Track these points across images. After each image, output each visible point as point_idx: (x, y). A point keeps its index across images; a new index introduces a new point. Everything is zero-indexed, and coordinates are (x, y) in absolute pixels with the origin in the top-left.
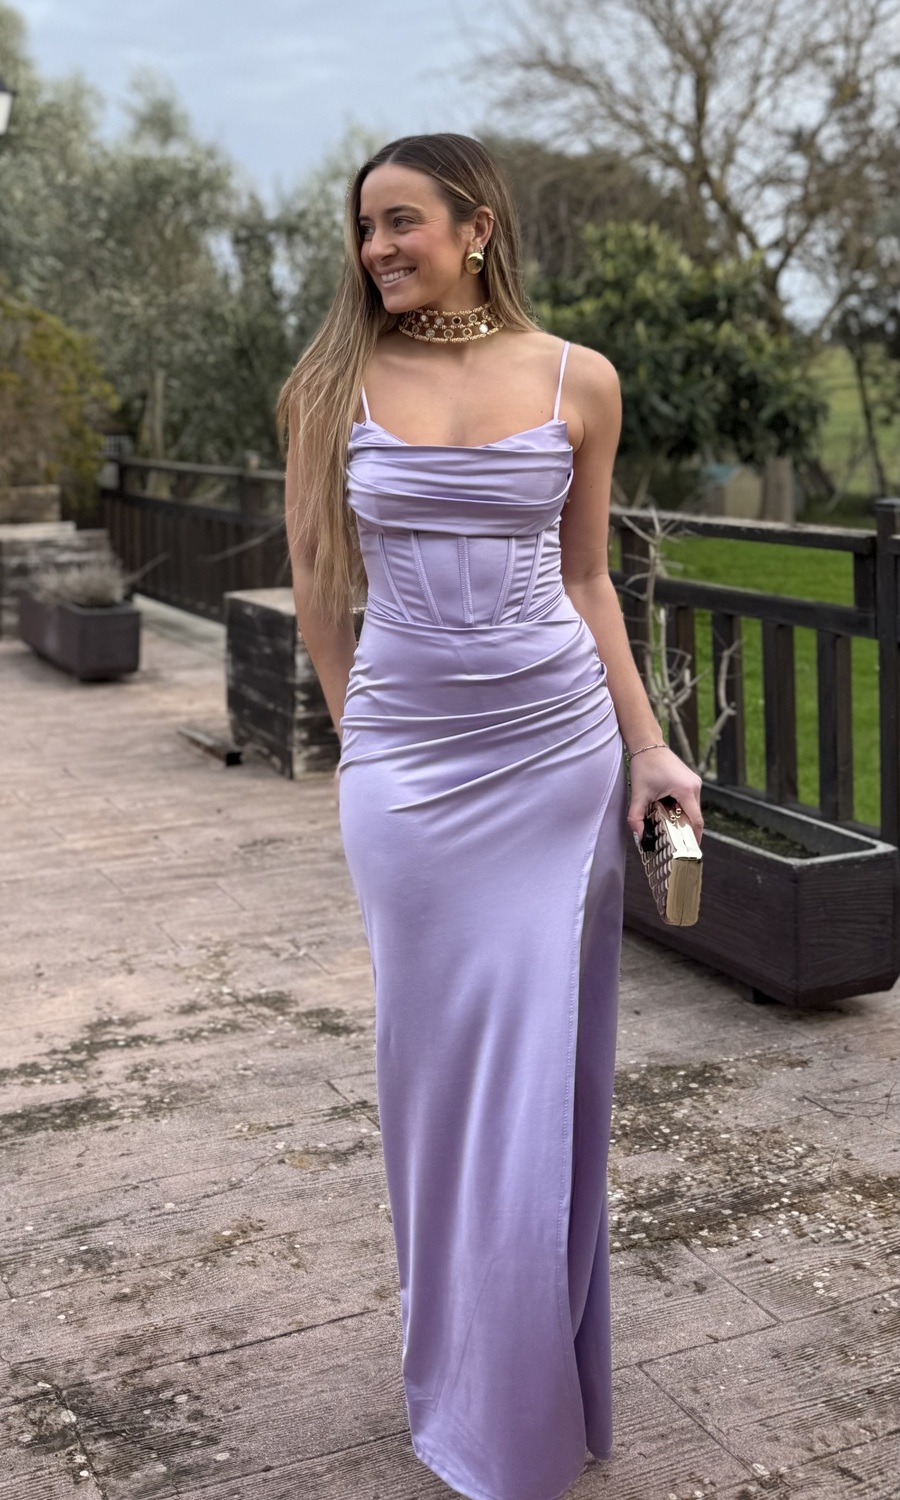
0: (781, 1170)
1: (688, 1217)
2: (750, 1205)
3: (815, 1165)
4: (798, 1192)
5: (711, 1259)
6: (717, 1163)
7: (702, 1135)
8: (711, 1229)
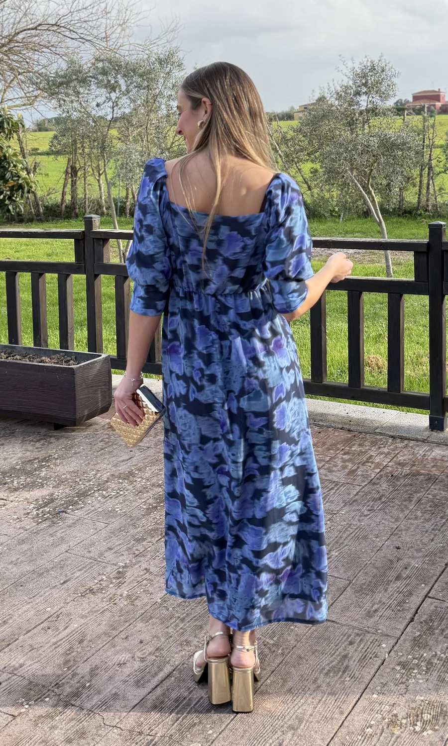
0: (90, 481)
1: (63, 505)
2: (83, 494)
3: (101, 476)
4: (99, 485)
5: (77, 514)
6: (65, 485)
7: (55, 478)
8: (72, 505)
